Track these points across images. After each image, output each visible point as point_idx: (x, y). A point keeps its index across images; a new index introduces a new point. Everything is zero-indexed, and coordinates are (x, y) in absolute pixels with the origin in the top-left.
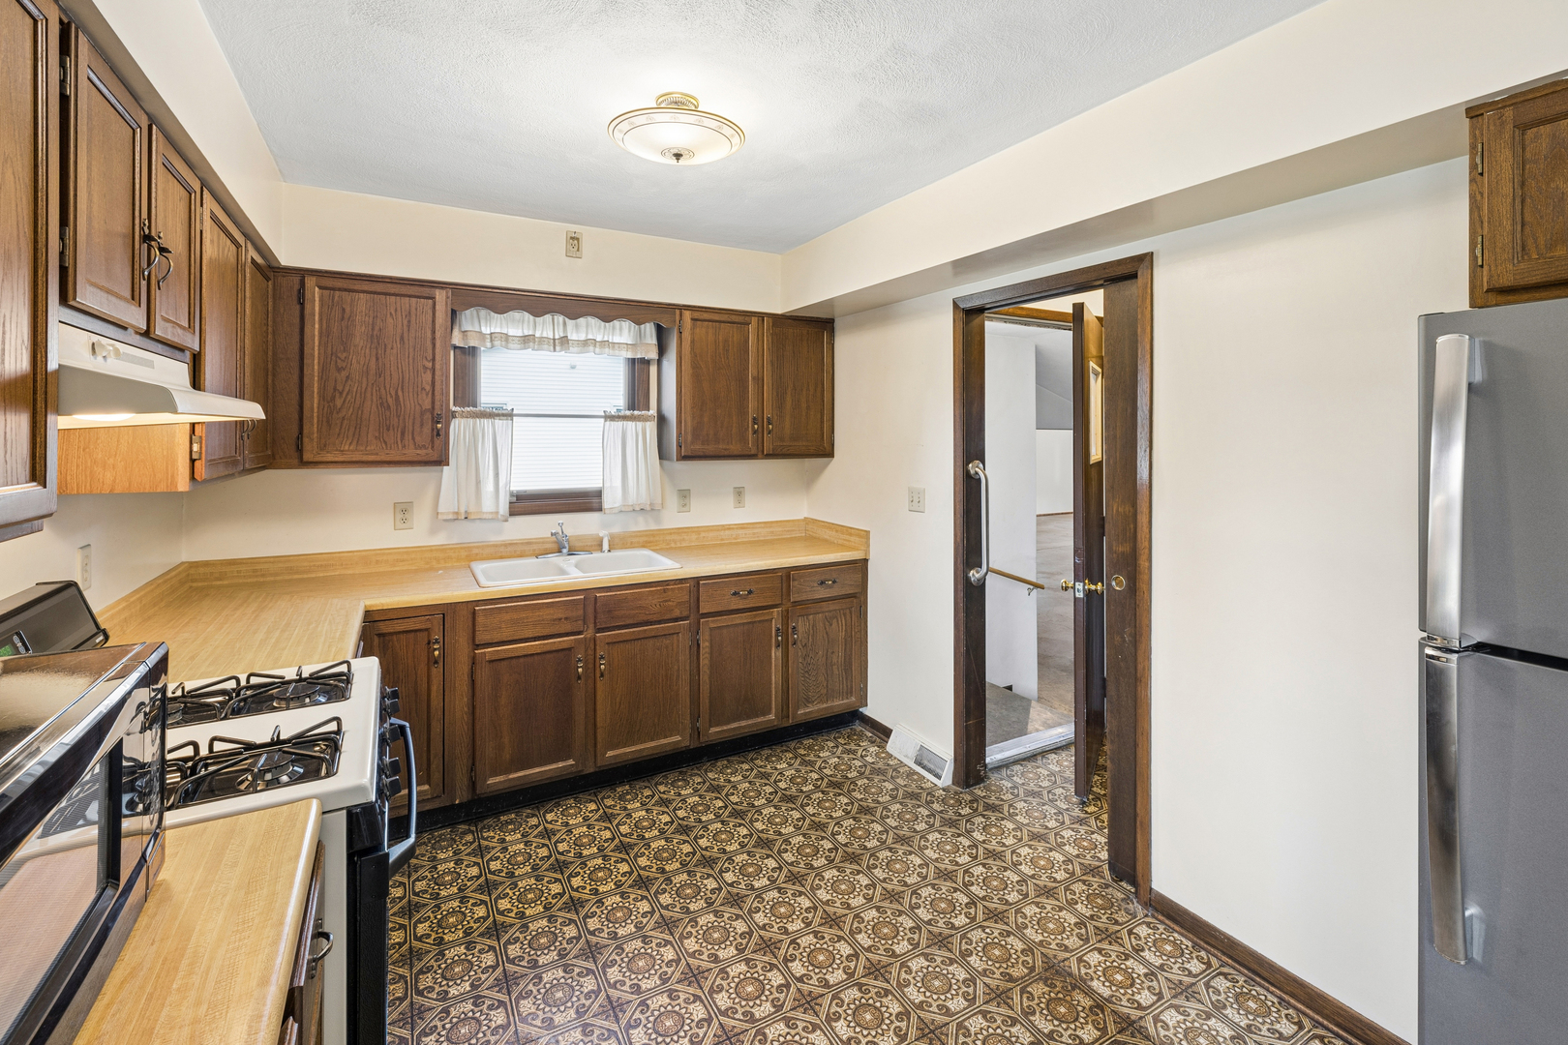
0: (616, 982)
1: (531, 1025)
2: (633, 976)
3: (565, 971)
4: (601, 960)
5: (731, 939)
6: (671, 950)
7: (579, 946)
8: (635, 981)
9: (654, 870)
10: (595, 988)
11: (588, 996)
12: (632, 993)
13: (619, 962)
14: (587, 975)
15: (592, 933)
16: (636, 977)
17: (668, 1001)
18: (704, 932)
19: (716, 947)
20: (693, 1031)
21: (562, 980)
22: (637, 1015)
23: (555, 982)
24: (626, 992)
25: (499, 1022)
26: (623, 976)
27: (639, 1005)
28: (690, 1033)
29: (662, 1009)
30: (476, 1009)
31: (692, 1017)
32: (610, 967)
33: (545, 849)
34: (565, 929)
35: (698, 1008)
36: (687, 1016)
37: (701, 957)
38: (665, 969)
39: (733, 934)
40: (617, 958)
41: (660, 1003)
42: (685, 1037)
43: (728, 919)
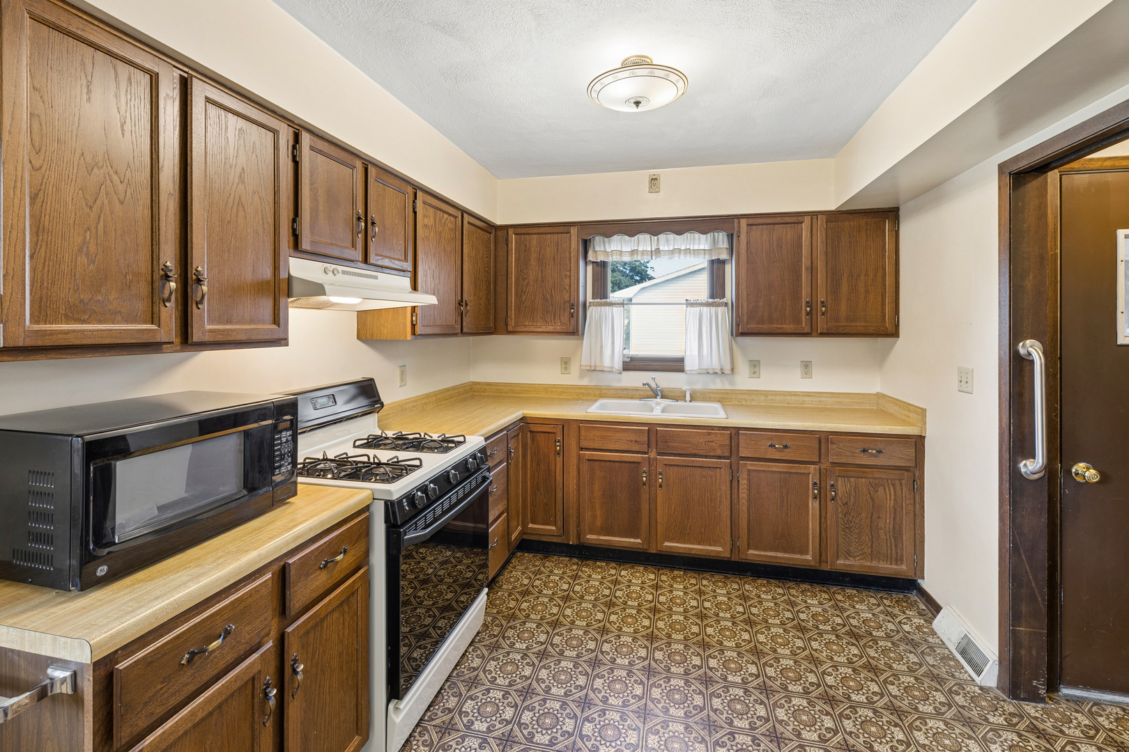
0: (596, 689)
1: (539, 685)
2: (608, 691)
3: (574, 666)
4: (597, 671)
5: (686, 705)
6: (641, 689)
7: (590, 656)
8: (608, 695)
9: (664, 633)
10: (583, 685)
11: (577, 687)
12: (601, 701)
13: (606, 678)
14: (584, 675)
15: (602, 653)
16: (610, 693)
17: (619, 719)
18: (670, 690)
19: (672, 704)
20: (621, 747)
21: (570, 670)
22: (595, 716)
23: (565, 669)
24: (598, 698)
25: (526, 674)
26: (603, 688)
27: (600, 710)
28: (618, 747)
29: (612, 722)
30: (521, 661)
31: (626, 739)
32: (599, 678)
33: (609, 591)
34: (590, 642)
35: (634, 736)
36: (624, 735)
37: (657, 705)
38: (630, 698)
39: (689, 702)
40: (606, 675)
41: (613, 717)
42: (614, 748)
43: (693, 690)
